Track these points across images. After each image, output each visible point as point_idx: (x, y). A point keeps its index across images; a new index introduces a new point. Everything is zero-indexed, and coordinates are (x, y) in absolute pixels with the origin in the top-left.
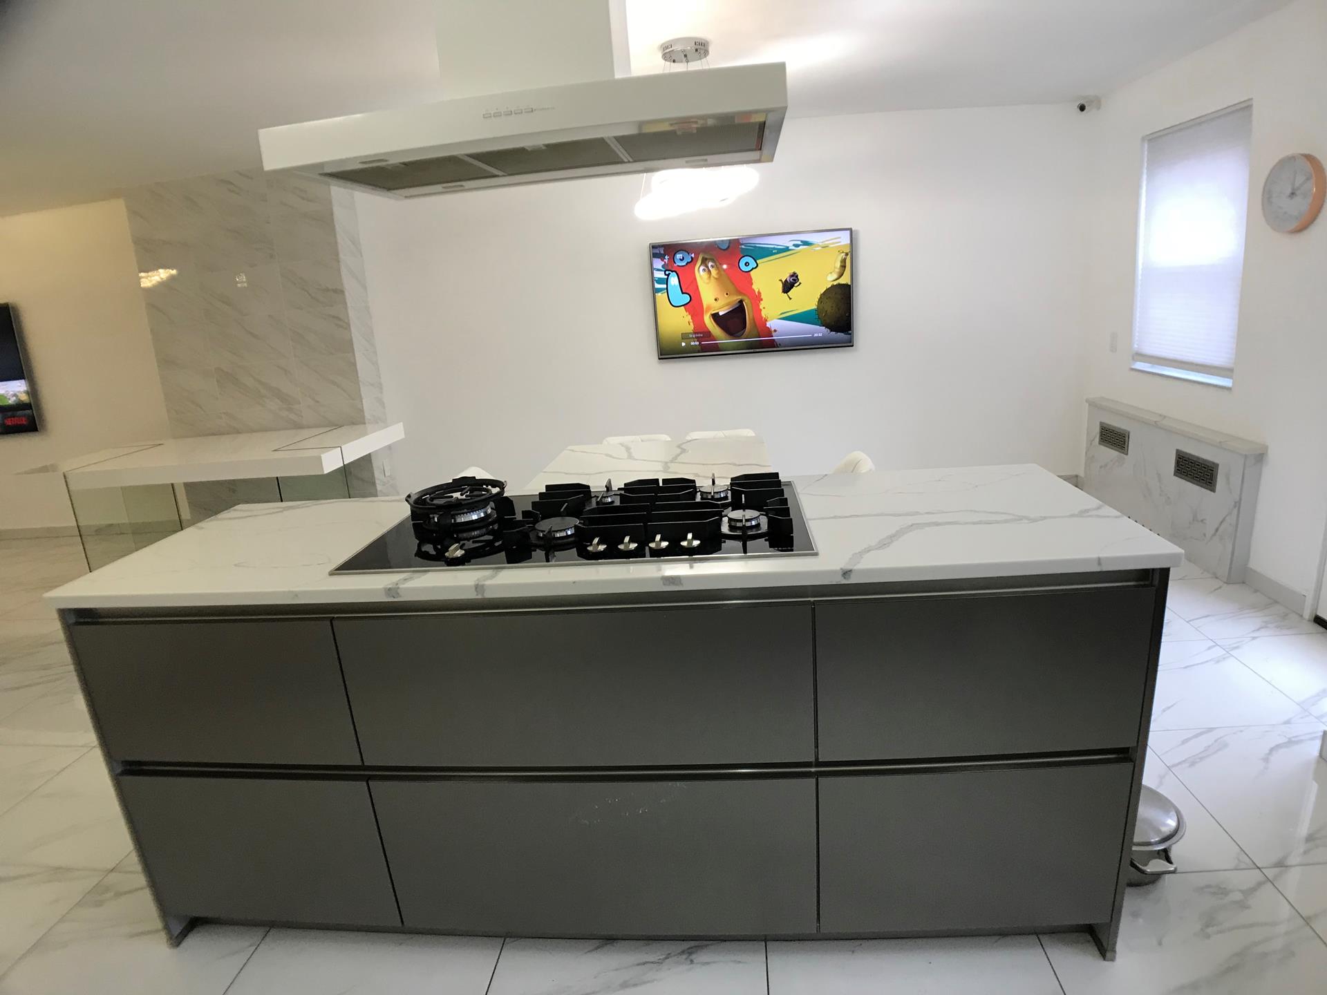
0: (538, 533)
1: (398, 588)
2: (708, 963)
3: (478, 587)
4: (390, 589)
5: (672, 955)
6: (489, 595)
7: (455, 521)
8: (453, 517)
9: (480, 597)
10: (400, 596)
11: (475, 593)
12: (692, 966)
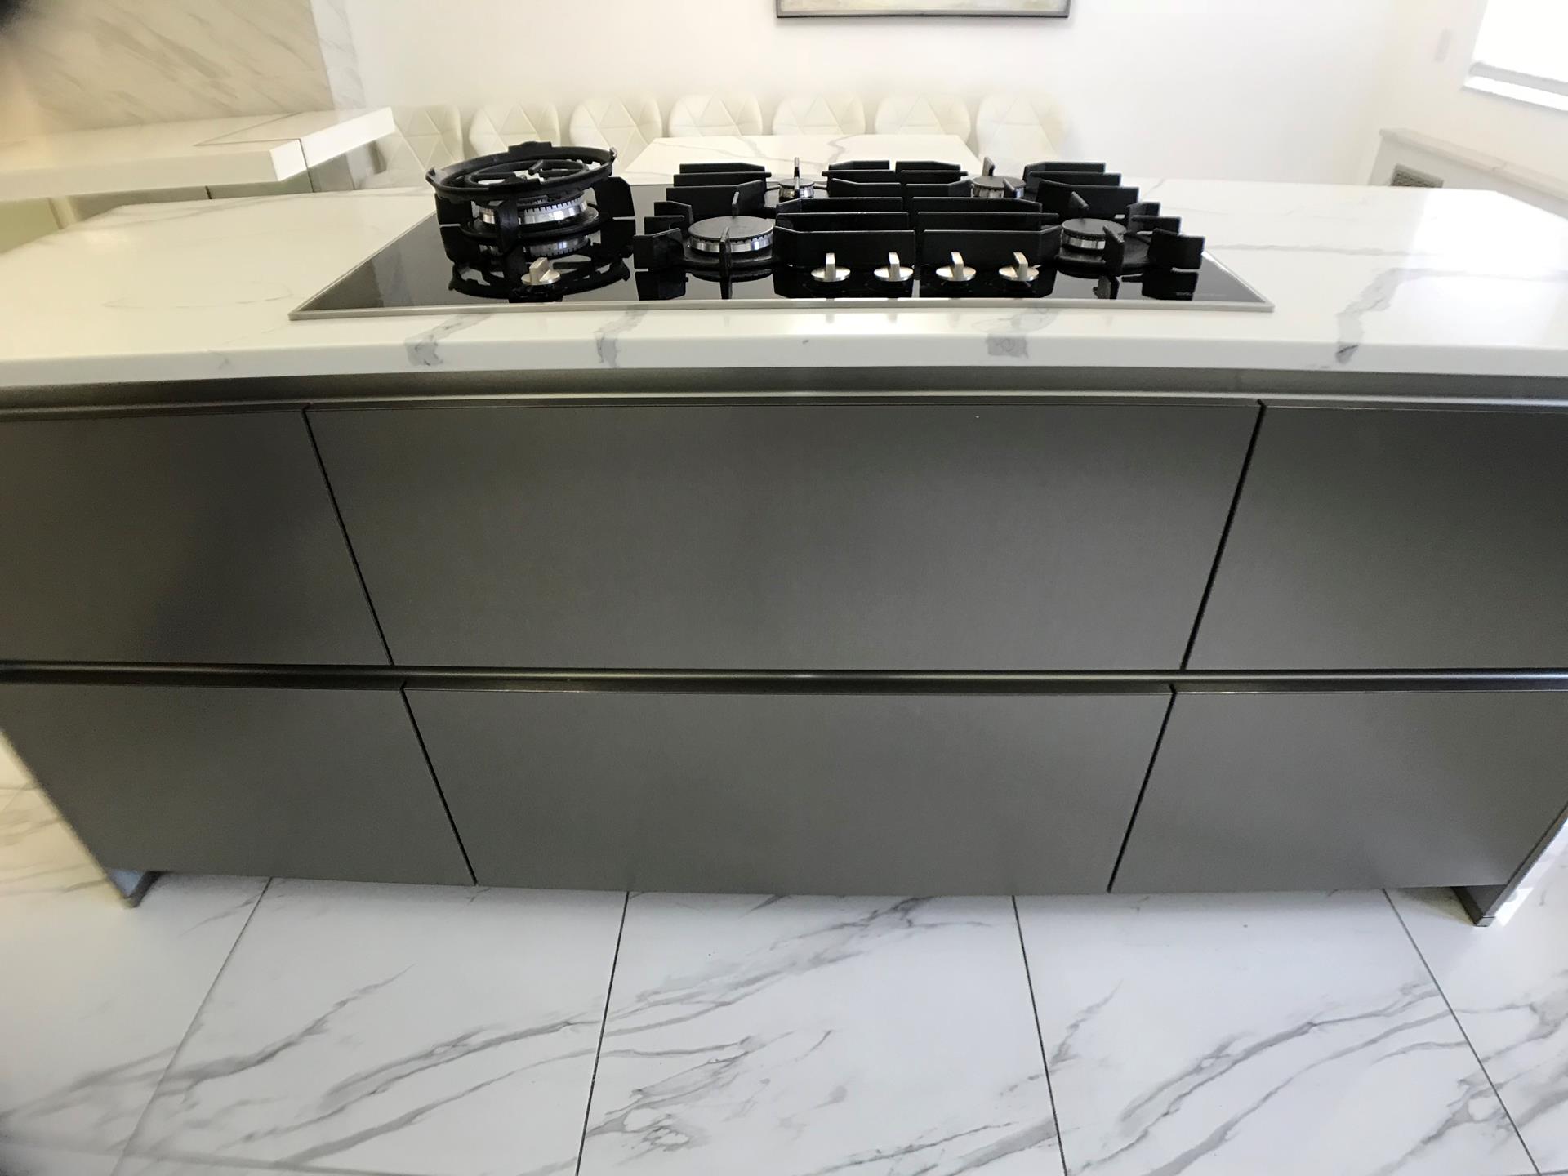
0: (694, 244)
1: (436, 344)
2: (933, 926)
3: (604, 346)
4: (417, 347)
5: (878, 913)
6: (627, 362)
7: (523, 220)
8: (521, 212)
9: (606, 366)
10: (442, 362)
11: (598, 357)
12: (911, 930)
